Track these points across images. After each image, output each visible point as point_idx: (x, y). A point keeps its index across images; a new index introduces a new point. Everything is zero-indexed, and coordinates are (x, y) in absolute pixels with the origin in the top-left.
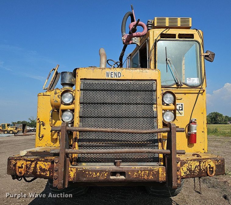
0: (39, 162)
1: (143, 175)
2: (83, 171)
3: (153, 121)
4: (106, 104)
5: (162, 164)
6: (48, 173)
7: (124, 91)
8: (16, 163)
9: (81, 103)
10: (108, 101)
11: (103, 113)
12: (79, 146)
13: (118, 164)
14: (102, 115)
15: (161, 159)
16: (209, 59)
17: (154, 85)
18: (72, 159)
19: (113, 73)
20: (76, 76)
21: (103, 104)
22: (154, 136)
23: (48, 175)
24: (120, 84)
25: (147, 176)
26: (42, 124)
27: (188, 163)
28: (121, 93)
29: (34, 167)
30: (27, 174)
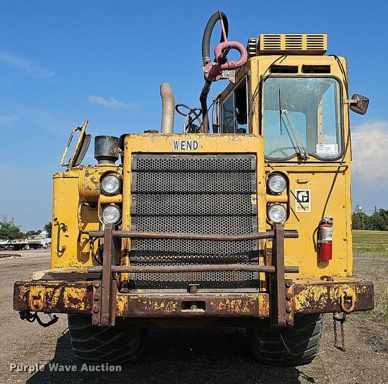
0: (66, 289)
1: (232, 307)
2: (139, 301)
3: (251, 220)
4: (174, 193)
5: (264, 290)
6: (83, 305)
7: (203, 171)
8: (29, 291)
9: (132, 193)
10: (177, 189)
11: (169, 209)
12: (131, 262)
13: (194, 289)
14: (167, 212)
15: (262, 282)
16: (358, 110)
17: (253, 162)
18: (121, 283)
19: (184, 142)
20: (125, 147)
21: (169, 193)
22: (252, 246)
23: (83, 309)
24: (197, 159)
25: (239, 308)
26: (62, 228)
27: (308, 289)
28: (199, 176)
29: (58, 297)
30: (48, 307)
